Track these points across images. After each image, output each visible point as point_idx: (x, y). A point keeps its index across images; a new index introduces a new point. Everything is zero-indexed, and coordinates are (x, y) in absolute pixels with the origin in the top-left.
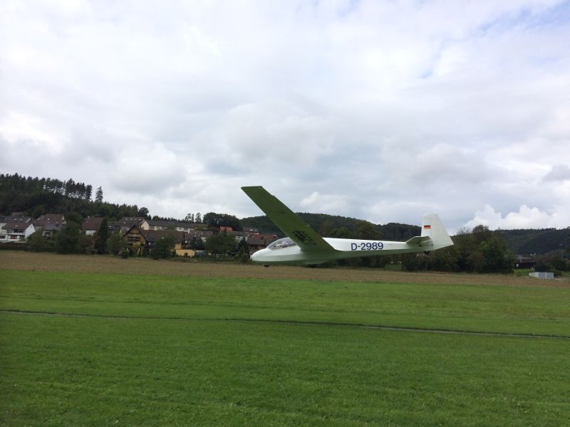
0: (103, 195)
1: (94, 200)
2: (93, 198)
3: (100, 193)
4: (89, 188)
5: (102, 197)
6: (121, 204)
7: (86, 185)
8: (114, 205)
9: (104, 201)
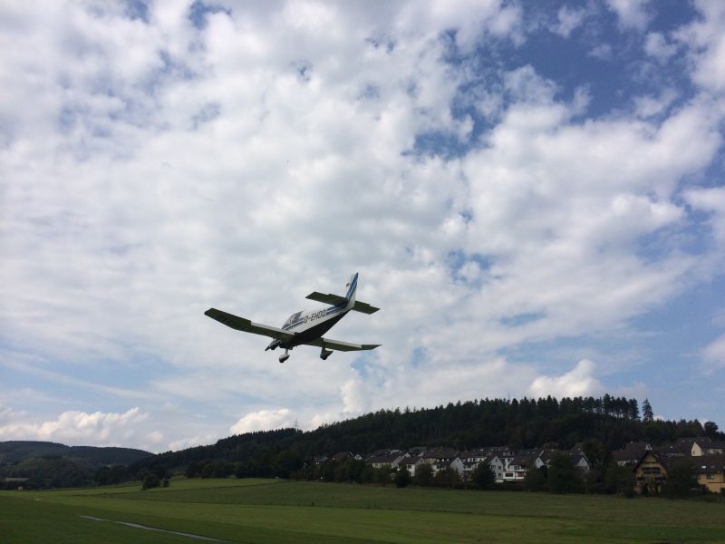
0: (653, 411)
1: (642, 419)
2: (641, 416)
3: (648, 408)
4: (633, 402)
5: (652, 414)
6: (678, 421)
7: (628, 400)
8: (669, 423)
9: (655, 418)
